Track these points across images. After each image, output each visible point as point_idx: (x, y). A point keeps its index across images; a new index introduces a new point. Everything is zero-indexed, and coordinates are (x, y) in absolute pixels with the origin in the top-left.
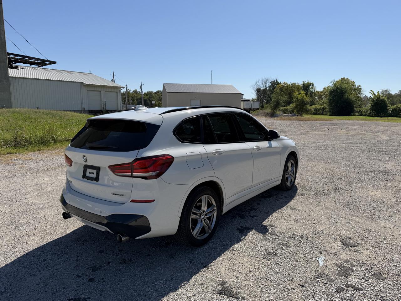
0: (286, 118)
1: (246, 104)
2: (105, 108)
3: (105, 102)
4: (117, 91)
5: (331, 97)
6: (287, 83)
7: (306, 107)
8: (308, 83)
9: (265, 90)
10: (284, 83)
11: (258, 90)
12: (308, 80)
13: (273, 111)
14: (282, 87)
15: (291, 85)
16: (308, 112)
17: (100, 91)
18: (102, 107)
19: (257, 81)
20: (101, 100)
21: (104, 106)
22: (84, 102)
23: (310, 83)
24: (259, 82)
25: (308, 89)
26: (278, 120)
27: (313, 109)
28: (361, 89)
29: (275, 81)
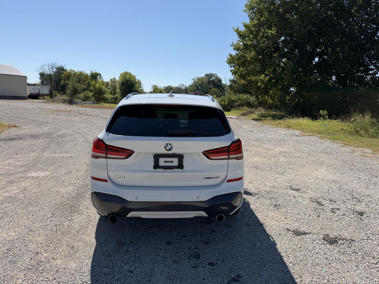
0: (87, 105)
1: (33, 89)
5: (123, 88)
6: (73, 71)
7: (104, 96)
8: (96, 73)
9: (50, 75)
10: (71, 70)
11: (42, 75)
12: (95, 70)
13: (71, 98)
14: (69, 74)
15: (78, 73)
16: (105, 100)
19: (43, 64)
23: (98, 73)
24: (44, 66)
25: (96, 78)
26: (79, 107)
27: (110, 98)
28: (141, 83)
29: (61, 67)
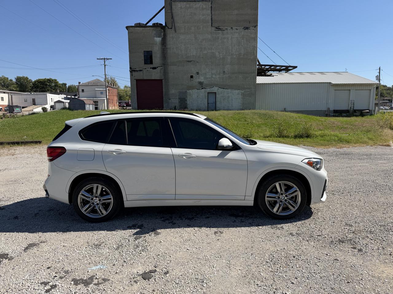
2: (352, 107)
3: (353, 101)
4: (370, 89)
17: (350, 90)
18: (350, 106)
20: (349, 99)
21: (352, 105)
22: (330, 101)
